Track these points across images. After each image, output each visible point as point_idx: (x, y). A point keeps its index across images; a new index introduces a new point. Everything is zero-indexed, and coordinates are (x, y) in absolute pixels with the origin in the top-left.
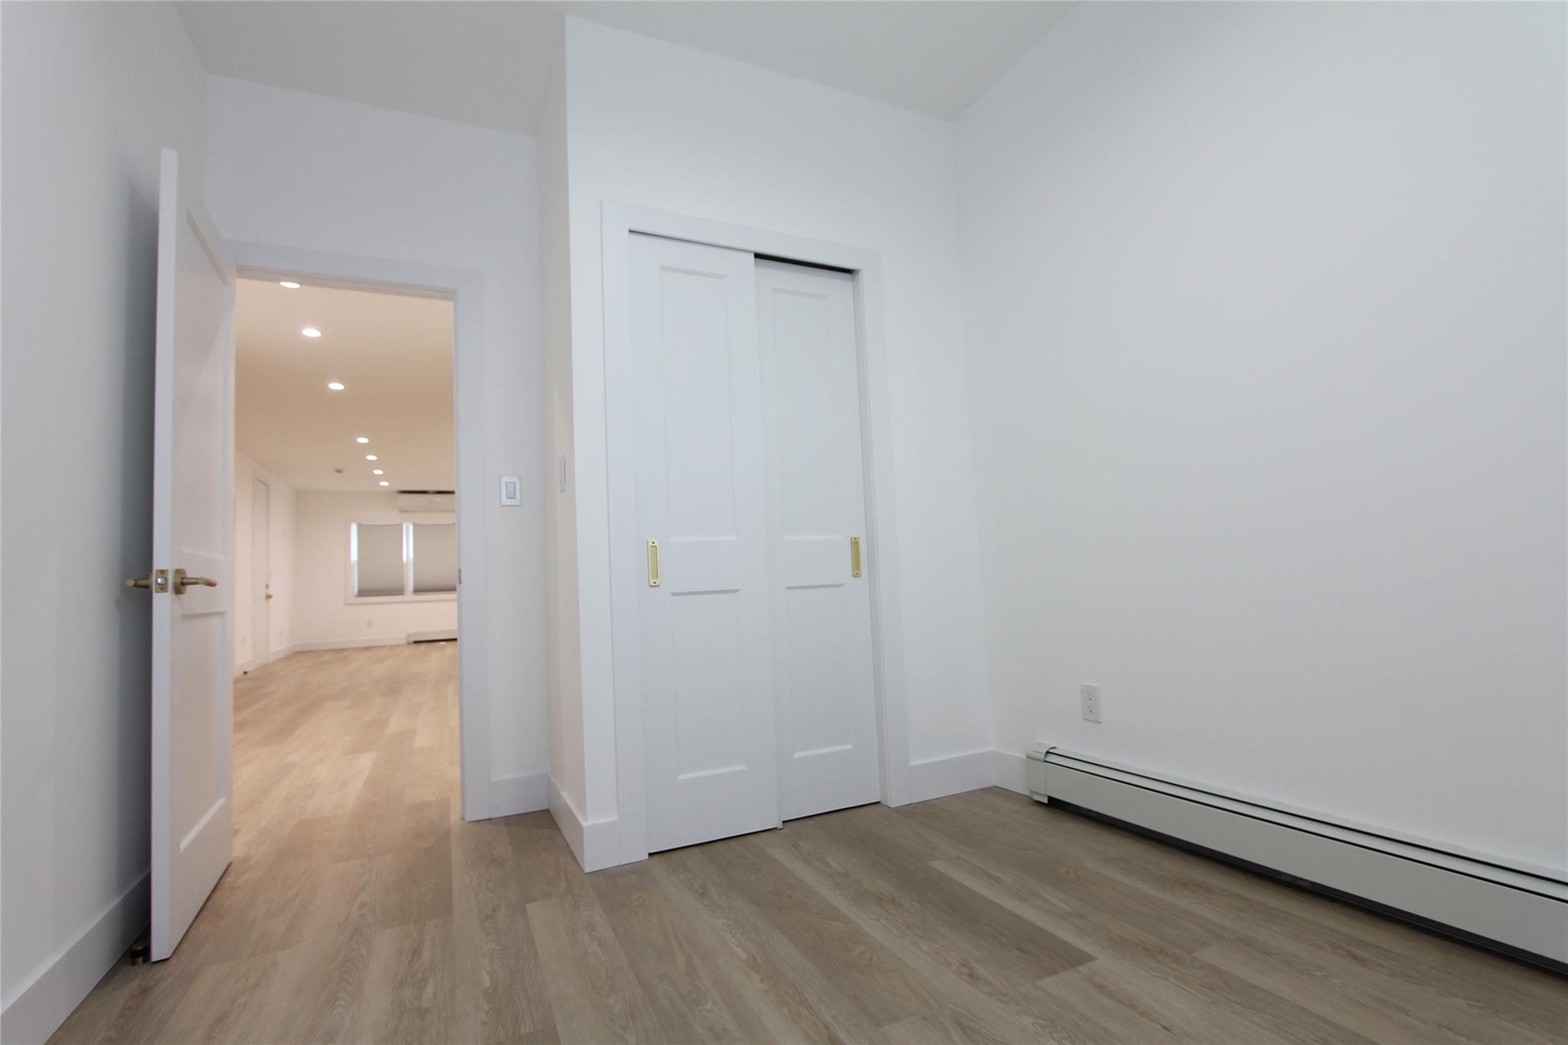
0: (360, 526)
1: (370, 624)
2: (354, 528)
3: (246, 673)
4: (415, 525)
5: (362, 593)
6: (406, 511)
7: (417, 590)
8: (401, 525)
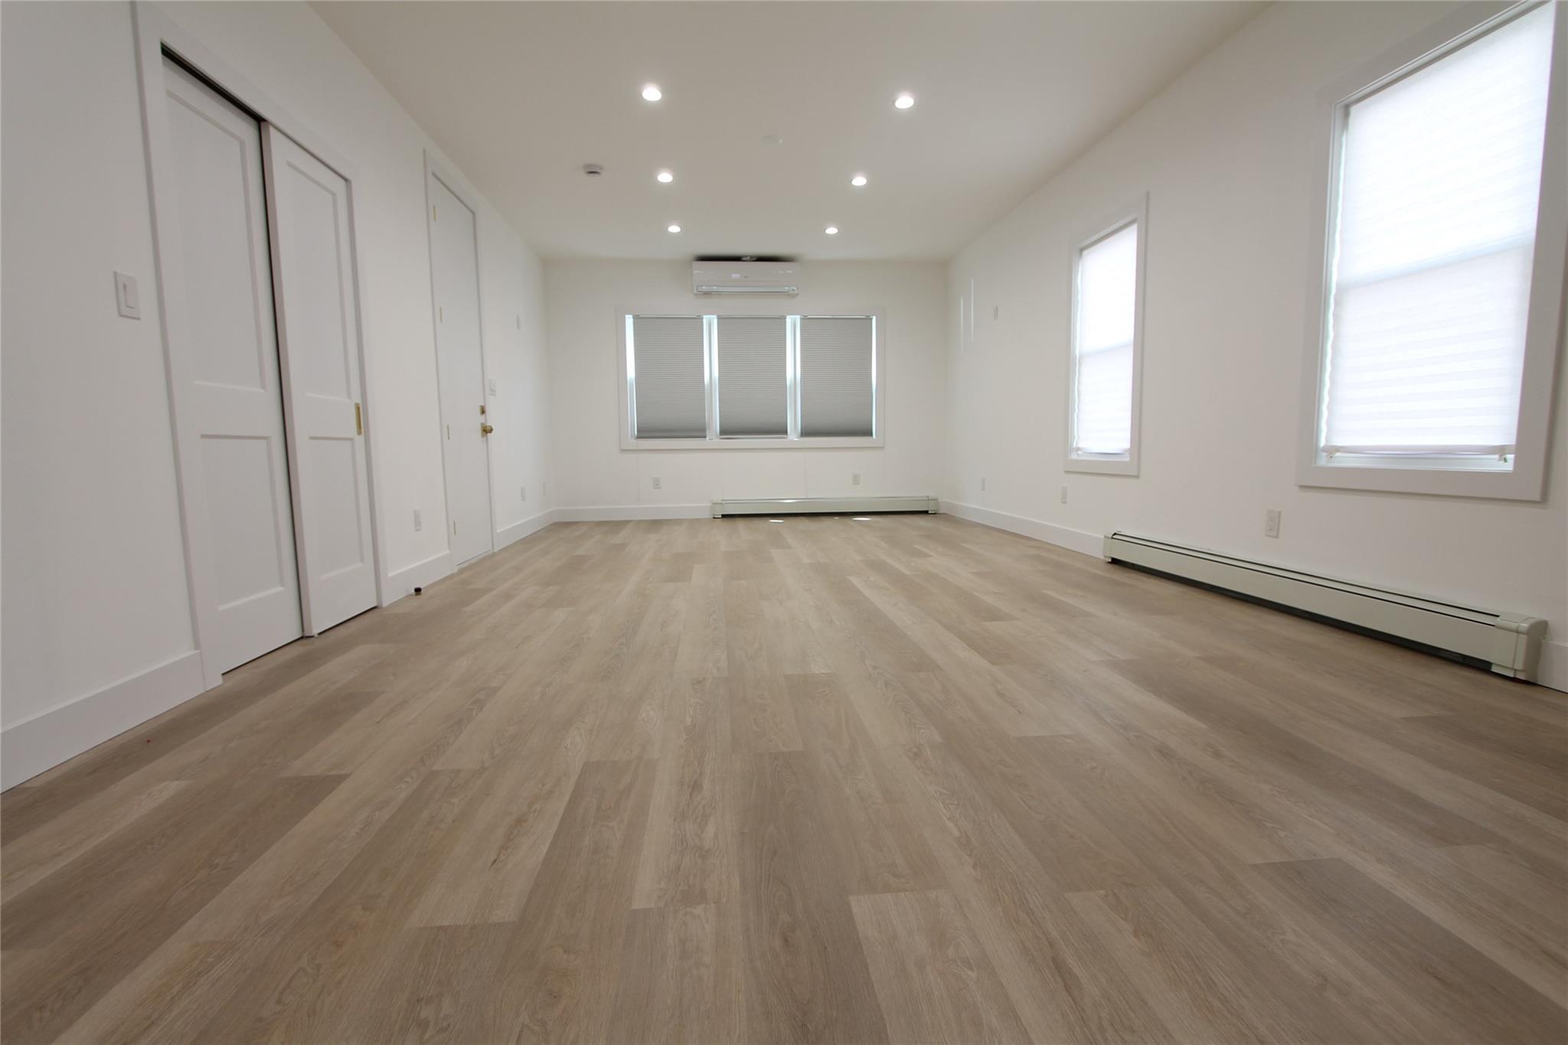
0: (636, 318)
1: (657, 484)
2: (629, 321)
3: (418, 590)
4: (719, 318)
5: (646, 432)
6: (707, 294)
7: (726, 431)
8: (700, 318)
